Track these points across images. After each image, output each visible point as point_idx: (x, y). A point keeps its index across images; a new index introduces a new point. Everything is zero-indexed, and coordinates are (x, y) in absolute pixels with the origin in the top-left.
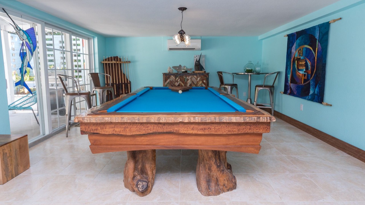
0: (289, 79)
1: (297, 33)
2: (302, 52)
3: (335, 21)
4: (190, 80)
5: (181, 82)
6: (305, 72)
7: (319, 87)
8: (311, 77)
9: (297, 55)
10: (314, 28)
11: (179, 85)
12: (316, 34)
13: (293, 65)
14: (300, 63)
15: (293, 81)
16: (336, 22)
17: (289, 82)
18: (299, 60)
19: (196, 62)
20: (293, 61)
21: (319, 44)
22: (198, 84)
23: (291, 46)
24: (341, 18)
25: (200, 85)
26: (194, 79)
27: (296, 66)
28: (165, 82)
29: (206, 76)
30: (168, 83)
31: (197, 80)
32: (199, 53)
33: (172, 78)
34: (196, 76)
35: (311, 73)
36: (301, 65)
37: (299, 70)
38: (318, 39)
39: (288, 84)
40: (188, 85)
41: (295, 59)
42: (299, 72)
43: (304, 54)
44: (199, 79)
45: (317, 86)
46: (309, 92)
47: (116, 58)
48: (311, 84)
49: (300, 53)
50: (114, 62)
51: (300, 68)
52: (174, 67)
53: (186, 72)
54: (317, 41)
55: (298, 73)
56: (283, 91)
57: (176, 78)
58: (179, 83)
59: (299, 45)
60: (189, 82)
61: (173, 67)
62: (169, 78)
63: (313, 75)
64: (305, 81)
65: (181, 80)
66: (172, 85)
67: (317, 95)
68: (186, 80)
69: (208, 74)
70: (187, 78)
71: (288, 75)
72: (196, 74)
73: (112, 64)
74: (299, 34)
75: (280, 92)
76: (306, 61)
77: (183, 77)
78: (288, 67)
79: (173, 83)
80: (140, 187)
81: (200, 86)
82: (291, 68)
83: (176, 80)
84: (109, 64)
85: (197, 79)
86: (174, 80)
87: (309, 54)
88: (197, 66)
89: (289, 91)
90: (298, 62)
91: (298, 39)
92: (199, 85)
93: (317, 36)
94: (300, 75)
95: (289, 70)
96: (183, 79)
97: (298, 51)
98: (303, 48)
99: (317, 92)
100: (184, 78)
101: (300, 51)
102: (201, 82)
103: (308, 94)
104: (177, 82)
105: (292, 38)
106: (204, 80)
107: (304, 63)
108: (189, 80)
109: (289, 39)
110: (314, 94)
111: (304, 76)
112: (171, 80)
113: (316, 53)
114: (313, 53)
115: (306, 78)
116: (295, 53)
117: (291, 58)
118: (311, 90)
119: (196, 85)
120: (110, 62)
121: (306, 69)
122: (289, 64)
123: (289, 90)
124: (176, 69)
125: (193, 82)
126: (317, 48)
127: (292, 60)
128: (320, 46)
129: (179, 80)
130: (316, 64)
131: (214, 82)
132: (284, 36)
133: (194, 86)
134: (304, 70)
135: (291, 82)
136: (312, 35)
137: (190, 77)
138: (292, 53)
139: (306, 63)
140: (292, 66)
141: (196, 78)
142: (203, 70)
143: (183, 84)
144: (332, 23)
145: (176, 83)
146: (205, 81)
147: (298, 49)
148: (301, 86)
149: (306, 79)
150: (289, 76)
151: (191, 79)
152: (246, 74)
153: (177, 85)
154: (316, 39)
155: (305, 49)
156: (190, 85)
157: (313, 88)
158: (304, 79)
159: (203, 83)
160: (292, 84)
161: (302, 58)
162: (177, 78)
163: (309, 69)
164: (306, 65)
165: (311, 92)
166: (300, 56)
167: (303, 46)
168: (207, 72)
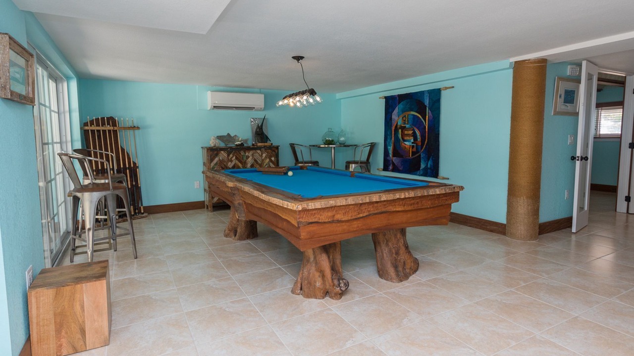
0: (391, 152)
1: (400, 96)
2: (408, 119)
3: (446, 88)
4: (251, 157)
5: (237, 162)
6: (412, 143)
7: (432, 159)
8: (422, 149)
9: (400, 123)
10: (422, 93)
11: (234, 167)
12: (425, 100)
13: (395, 134)
14: (406, 132)
15: (396, 153)
16: (448, 90)
17: (391, 156)
18: (403, 128)
19: (257, 129)
20: (395, 130)
21: (430, 112)
22: (263, 163)
23: (390, 110)
24: (453, 87)
25: (267, 164)
26: (258, 155)
27: (400, 136)
28: (211, 163)
29: (274, 151)
30: (216, 164)
31: (262, 158)
32: (261, 115)
33: (223, 155)
34: (260, 150)
35: (421, 144)
36: (408, 135)
37: (404, 140)
38: (428, 106)
39: (388, 158)
40: (249, 165)
41: (398, 127)
42: (405, 143)
43: (410, 121)
44: (264, 155)
45: (431, 159)
46: (420, 167)
47: (112, 121)
48: (422, 156)
49: (405, 121)
50: (108, 128)
51: (406, 138)
52: (220, 138)
53: (242, 144)
54: (427, 108)
55: (403, 144)
56: (382, 167)
57: (228, 155)
58: (233, 163)
59: (403, 111)
60: (250, 161)
61: (218, 136)
62: (217, 155)
63: (424, 147)
64: (414, 153)
65: (237, 158)
66: (223, 166)
67: (430, 168)
68: (245, 158)
69: (277, 148)
70: (247, 154)
71: (389, 147)
72: (260, 148)
73: (104, 131)
74: (402, 98)
75: (378, 169)
76: (413, 130)
77: (240, 153)
78: (388, 137)
79: (225, 164)
80: (342, 286)
81: (266, 166)
82: (392, 138)
83: (230, 158)
84: (98, 131)
85: (261, 156)
86: (226, 159)
87: (417, 123)
88: (259, 134)
89: (391, 167)
90: (402, 131)
91: (401, 104)
92: (265, 164)
93: (427, 102)
94: (407, 146)
95: (389, 140)
96: (239, 156)
97: (401, 118)
98: (408, 115)
99: (431, 165)
100: (242, 154)
101: (404, 118)
102: (268, 160)
103: (418, 168)
104: (231, 161)
105: (391, 102)
106: (271, 157)
107: (411, 132)
108: (249, 157)
109: (386, 102)
110: (426, 169)
111: (412, 148)
112: (221, 158)
113: (427, 122)
114: (422, 121)
115: (415, 149)
116: (398, 120)
117: (391, 126)
118: (421, 164)
119: (261, 165)
120: (101, 128)
121: (414, 140)
122: (388, 133)
123: (391, 165)
124: (223, 141)
125: (255, 160)
126: (427, 117)
127: (393, 128)
128: (431, 114)
129: (234, 158)
130: (427, 134)
131: (286, 159)
132: (380, 98)
133: (257, 167)
134: (412, 141)
135: (394, 156)
136: (420, 101)
137: (251, 153)
138: (393, 119)
139: (414, 133)
140: (393, 135)
141: (260, 154)
142: (268, 142)
143: (240, 165)
144: (444, 90)
145: (230, 163)
146: (273, 159)
147: (402, 116)
148: (409, 159)
149: (414, 152)
150: (390, 149)
151: (253, 155)
152: (327, 146)
153: (230, 167)
154: (426, 106)
155: (411, 117)
156: (252, 166)
157: (425, 161)
158: (412, 152)
159: (271, 161)
160: (395, 158)
161: (407, 126)
162: (231, 156)
163: (419, 140)
164: (414, 135)
165: (423, 166)
166: (405, 124)
167: (409, 113)
168: (275, 144)
